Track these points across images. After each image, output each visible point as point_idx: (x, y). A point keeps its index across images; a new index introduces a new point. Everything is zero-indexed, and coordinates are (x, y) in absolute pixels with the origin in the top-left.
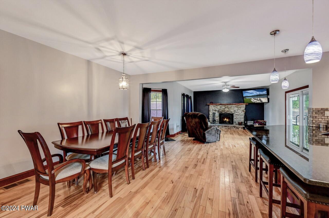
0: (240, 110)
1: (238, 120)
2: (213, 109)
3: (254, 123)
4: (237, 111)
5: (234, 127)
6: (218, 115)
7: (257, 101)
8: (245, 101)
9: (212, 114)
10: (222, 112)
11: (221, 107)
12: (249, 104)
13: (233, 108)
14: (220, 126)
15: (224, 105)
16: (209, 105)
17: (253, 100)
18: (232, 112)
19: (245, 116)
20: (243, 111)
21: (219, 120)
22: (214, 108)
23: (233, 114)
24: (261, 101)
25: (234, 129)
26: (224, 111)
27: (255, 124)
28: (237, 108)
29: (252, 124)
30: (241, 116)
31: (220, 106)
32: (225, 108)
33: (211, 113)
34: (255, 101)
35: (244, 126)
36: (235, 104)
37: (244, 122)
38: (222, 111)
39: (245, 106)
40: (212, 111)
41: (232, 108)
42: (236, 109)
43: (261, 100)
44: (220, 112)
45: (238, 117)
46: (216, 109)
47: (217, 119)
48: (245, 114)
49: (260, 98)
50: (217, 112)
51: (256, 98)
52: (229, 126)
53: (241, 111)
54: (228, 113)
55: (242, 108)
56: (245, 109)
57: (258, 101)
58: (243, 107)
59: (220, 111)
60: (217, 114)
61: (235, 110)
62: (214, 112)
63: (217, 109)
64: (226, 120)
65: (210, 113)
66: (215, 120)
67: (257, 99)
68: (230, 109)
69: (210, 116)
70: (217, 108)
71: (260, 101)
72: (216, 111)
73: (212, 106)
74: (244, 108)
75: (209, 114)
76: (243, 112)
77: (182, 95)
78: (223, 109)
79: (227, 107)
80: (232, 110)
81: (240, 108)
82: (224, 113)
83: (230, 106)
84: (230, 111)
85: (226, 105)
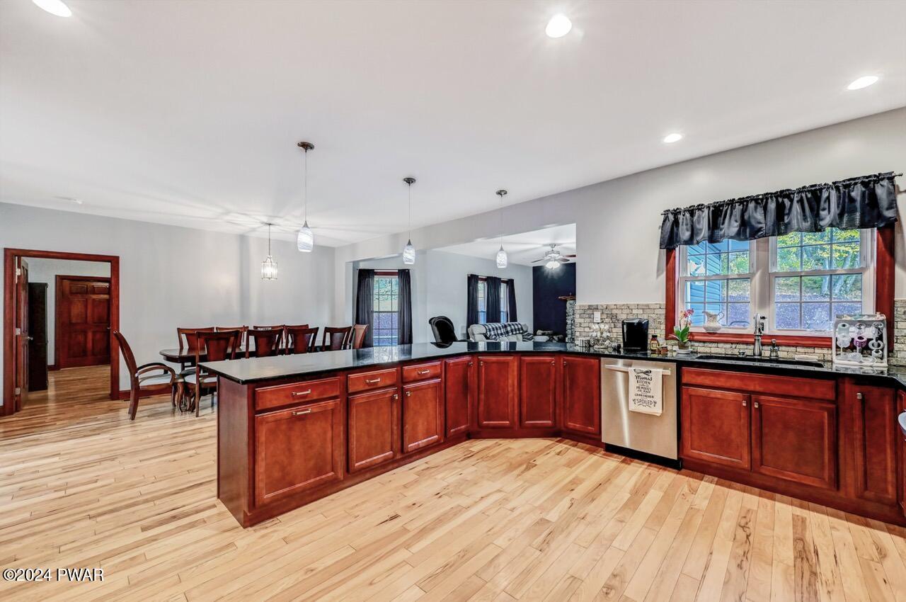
65: (567, 321)
75: (567, 324)
77: (469, 278)
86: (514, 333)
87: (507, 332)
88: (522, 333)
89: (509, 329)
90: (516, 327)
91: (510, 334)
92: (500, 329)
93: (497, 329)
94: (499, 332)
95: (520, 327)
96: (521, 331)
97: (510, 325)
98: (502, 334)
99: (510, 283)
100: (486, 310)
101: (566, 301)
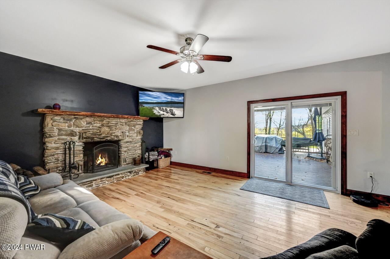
0: (134, 130)
1: (130, 154)
2: (60, 130)
3: (158, 155)
4: (127, 134)
5: (129, 174)
6: (81, 148)
7: (165, 113)
8: (140, 112)
9: (57, 145)
10: (93, 138)
11: (90, 123)
13: (121, 126)
14: (96, 180)
15: (100, 119)
16: (43, 116)
17: (158, 112)
18: (117, 136)
19: (142, 143)
20: (139, 132)
21: (83, 163)
22: (65, 126)
23: (120, 140)
24: (173, 114)
25: (130, 177)
26: (100, 135)
27: (160, 157)
29: (156, 157)
30: (135, 145)
31: (88, 119)
32: (103, 125)
33: (52, 144)
34: (162, 112)
35: (147, 166)
38: (93, 134)
39: (142, 123)
40: (59, 135)
41: (119, 126)
42: (126, 128)
43: (173, 111)
44: (86, 138)
45: (130, 146)
46: (72, 128)
47: (79, 159)
48: (142, 139)
49: (172, 109)
50: (76, 139)
51: (164, 108)
52: (119, 174)
53: (136, 134)
54: (109, 138)
55: (137, 126)
56: (142, 129)
57: (167, 113)
58: (139, 123)
59: (88, 135)
60: (79, 146)
61: (125, 131)
62: (68, 138)
63: (77, 130)
65: (47, 144)
66: (75, 167)
67: (166, 109)
68: (114, 128)
69: (49, 152)
70: (77, 126)
71: (171, 114)
72: (72, 134)
73: (55, 118)
74: (140, 127)
75: (45, 148)
76: (138, 135)
78: (96, 129)
79: (107, 122)
80: (117, 131)
81: (133, 126)
82: (99, 140)
83: (113, 121)
84: (113, 134)
85: (105, 118)
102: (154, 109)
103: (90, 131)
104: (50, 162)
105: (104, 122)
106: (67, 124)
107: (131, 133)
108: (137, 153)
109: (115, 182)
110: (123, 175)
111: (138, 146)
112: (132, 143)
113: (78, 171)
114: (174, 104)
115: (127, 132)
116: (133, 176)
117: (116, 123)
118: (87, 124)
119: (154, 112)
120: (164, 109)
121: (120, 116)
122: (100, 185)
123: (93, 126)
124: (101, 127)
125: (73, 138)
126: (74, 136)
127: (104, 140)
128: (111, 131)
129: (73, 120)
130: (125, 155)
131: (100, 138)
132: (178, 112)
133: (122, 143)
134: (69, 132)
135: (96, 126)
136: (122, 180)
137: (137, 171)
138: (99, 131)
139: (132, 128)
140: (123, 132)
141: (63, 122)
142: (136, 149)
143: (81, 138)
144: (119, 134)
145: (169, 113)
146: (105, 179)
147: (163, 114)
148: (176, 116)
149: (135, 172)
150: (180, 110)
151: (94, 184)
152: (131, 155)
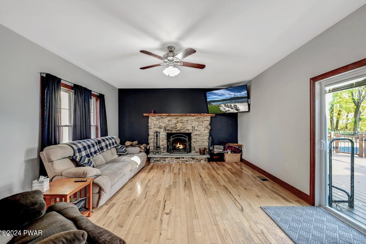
0: (202, 125)
1: (198, 144)
2: (155, 125)
3: (224, 150)
4: (197, 128)
5: (192, 160)
6: (165, 136)
7: (230, 109)
8: (209, 110)
9: (153, 134)
10: (172, 131)
12: (216, 114)
14: (168, 158)
15: (175, 117)
17: (224, 108)
18: (188, 130)
19: (210, 136)
20: (207, 127)
21: (166, 146)
22: (157, 123)
23: (191, 133)
24: (237, 110)
25: (192, 162)
26: (176, 128)
27: (226, 152)
28: (198, 123)
29: (222, 151)
30: (203, 138)
31: (169, 118)
32: (178, 122)
33: (151, 133)
34: (227, 109)
35: (209, 156)
36: (194, 116)
37: (209, 149)
38: (172, 128)
39: (209, 119)
40: (154, 128)
41: (190, 122)
42: (195, 124)
43: (238, 107)
44: (167, 130)
45: (199, 138)
46: (160, 124)
47: (163, 143)
48: (210, 133)
49: (236, 104)
50: (162, 130)
51: (229, 104)
52: (183, 158)
53: (204, 129)
54: (182, 131)
55: (205, 122)
56: (210, 125)
58: (207, 119)
59: (169, 128)
60: (163, 135)
61: (194, 126)
62: (158, 130)
63: (163, 125)
64: (179, 147)
65: (149, 133)
66: (159, 147)
67: (231, 106)
68: (185, 124)
69: (150, 137)
70: (163, 123)
71: (235, 110)
73: (153, 118)
74: (208, 123)
75: (149, 135)
76: (206, 130)
77: (42, 78)
78: (173, 124)
79: (180, 120)
80: (188, 126)
81: (201, 122)
82: (176, 132)
83: (185, 119)
84: (186, 128)
85: (179, 117)
86: (109, 148)
87: (102, 149)
88: (116, 147)
89: (103, 144)
90: (111, 142)
91: (105, 150)
92: (94, 146)
93: (89, 147)
94: (92, 150)
95: (114, 141)
96: (115, 145)
97: (104, 141)
98: (95, 152)
99: (101, 98)
100: (72, 124)
101: (148, 117)
102: (221, 106)
103: (170, 126)
104: (150, 143)
105: (178, 120)
106: (158, 121)
107: (200, 128)
108: (205, 145)
109: (180, 162)
110: (187, 160)
111: (206, 139)
112: (201, 136)
113: (164, 150)
114: (237, 99)
115: (196, 127)
116: (195, 162)
117: (187, 120)
118: (169, 121)
119: (221, 109)
120: (229, 106)
121: (188, 114)
122: (170, 162)
123: (171, 123)
124: (177, 123)
125: (160, 130)
126: (161, 129)
127: (179, 132)
128: (184, 126)
129: (161, 119)
130: (194, 145)
131: (176, 131)
132: (242, 107)
133: (192, 135)
134: (159, 126)
135: (173, 123)
136: (186, 162)
137: (198, 159)
138: (175, 126)
139: (200, 124)
140: (193, 127)
141: (156, 121)
142: (204, 141)
143: (165, 130)
144: (190, 128)
145: (233, 108)
146: (173, 159)
147: (229, 110)
148: (240, 111)
149: (197, 159)
150: (243, 105)
151: (167, 160)
152: (200, 145)
